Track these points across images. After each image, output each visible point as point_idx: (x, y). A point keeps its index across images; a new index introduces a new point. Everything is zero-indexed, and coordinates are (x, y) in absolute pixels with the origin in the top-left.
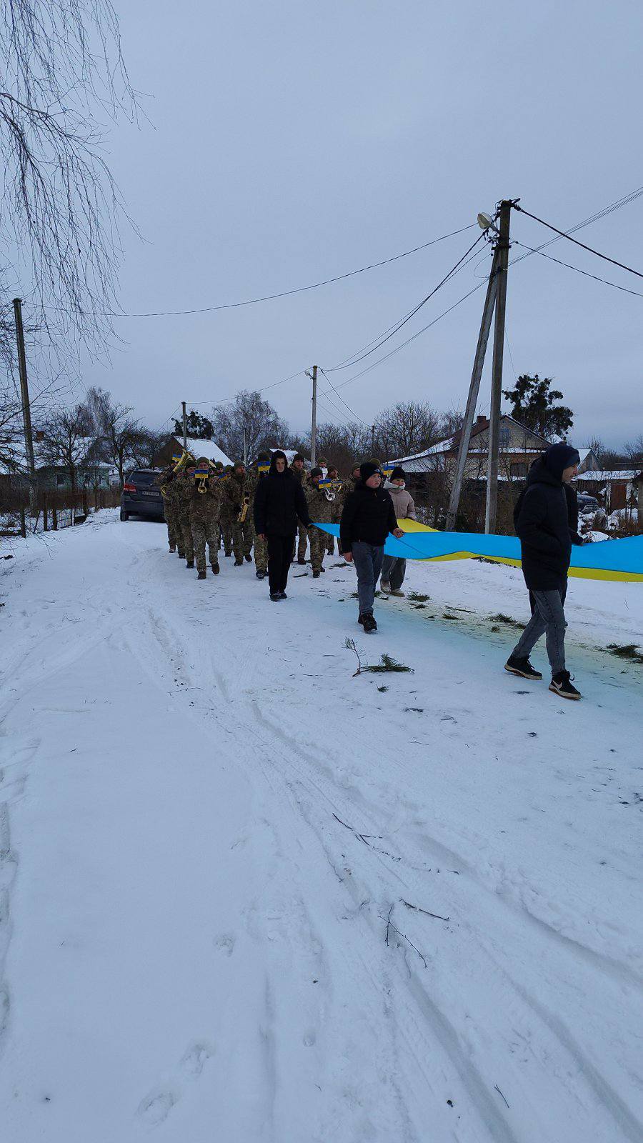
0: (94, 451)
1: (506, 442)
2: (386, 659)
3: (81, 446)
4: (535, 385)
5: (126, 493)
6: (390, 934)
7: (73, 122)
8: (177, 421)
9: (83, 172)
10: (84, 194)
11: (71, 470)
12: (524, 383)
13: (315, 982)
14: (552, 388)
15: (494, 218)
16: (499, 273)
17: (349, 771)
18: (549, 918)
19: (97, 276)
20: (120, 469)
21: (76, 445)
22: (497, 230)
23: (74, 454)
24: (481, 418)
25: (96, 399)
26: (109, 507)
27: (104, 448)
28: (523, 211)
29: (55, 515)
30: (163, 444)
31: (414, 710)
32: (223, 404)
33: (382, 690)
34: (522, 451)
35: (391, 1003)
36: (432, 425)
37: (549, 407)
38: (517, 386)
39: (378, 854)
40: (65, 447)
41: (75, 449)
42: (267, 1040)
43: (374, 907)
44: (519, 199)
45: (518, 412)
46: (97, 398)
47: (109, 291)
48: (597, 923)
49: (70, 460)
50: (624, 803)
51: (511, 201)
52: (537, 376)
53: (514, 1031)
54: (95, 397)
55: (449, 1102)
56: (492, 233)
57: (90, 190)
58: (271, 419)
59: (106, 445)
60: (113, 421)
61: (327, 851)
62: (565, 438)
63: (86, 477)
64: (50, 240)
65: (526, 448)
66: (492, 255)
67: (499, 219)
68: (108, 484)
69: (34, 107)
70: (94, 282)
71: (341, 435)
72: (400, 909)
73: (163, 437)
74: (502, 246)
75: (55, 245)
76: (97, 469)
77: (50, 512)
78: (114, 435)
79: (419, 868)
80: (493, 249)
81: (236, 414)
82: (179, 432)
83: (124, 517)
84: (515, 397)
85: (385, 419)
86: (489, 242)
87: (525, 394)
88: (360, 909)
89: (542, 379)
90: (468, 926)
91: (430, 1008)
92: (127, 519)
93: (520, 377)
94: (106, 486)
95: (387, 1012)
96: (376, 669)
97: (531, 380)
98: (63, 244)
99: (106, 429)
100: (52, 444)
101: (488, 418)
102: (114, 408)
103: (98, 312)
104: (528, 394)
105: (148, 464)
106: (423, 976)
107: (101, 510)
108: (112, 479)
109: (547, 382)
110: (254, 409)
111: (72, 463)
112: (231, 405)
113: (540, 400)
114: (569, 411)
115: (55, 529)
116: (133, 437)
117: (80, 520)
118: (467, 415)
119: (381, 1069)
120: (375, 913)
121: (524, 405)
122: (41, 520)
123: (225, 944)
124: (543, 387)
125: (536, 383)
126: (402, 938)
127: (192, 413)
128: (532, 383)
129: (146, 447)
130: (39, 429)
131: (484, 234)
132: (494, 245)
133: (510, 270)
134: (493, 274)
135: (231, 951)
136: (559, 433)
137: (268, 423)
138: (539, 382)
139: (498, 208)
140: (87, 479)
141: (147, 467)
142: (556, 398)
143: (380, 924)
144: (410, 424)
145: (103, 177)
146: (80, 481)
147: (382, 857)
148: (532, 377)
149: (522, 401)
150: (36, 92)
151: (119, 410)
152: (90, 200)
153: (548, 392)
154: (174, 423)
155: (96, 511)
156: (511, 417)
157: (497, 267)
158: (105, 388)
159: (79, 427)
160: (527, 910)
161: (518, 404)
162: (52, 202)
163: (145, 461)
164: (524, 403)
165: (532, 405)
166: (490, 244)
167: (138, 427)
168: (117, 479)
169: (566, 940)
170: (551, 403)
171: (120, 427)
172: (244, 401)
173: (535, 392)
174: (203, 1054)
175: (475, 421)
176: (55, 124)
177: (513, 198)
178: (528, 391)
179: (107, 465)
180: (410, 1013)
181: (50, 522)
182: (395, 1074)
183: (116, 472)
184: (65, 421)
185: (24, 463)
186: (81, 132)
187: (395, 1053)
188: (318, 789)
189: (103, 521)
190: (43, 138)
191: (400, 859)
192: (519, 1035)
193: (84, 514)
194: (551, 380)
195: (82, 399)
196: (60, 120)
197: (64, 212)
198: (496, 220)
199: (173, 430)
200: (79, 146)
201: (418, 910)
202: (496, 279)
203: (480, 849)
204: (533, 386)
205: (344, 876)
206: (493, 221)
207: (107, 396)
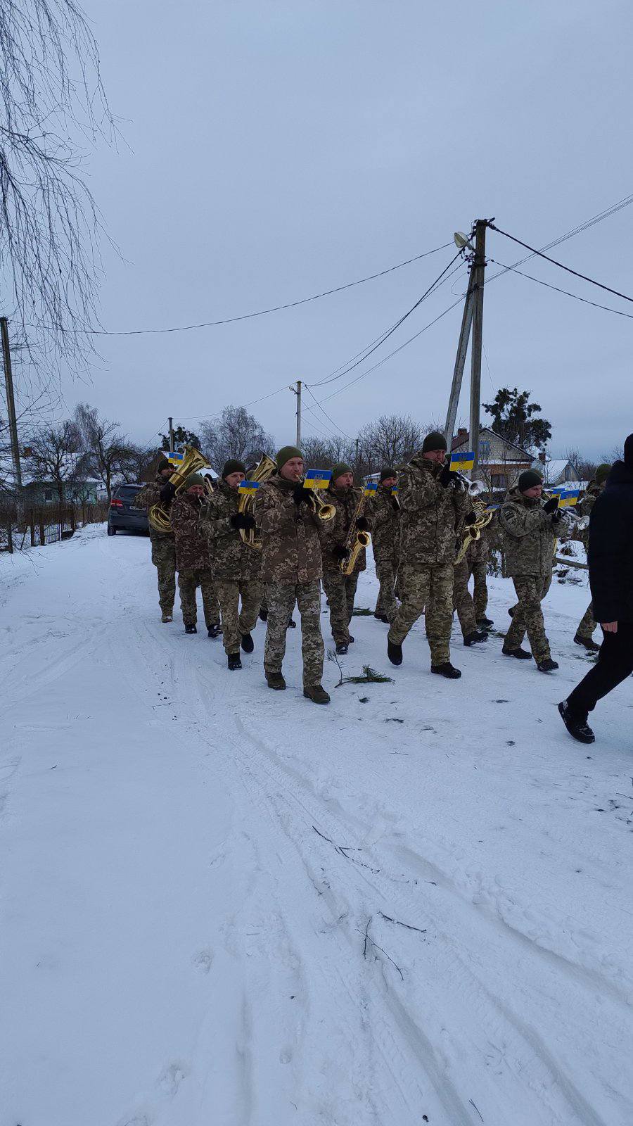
0: (82, 467)
1: (487, 454)
2: (367, 670)
3: (69, 462)
4: (514, 398)
5: (113, 508)
6: (367, 946)
7: (53, 145)
8: (164, 436)
9: (63, 194)
10: (64, 215)
11: (58, 486)
12: (503, 396)
13: (293, 997)
14: (530, 401)
15: (470, 237)
16: (475, 290)
17: (329, 783)
18: (524, 927)
19: (78, 294)
20: (108, 484)
21: (64, 461)
22: (473, 249)
23: (62, 469)
24: (462, 431)
25: (84, 415)
26: (97, 522)
27: (92, 464)
28: (498, 230)
29: (42, 531)
30: (151, 459)
31: (395, 720)
32: (209, 419)
33: (364, 701)
34: (501, 463)
35: (368, 1017)
36: (414, 438)
37: (528, 419)
38: (497, 399)
39: (357, 866)
40: (53, 463)
41: (63, 465)
42: (243, 1056)
43: (352, 921)
44: (494, 219)
45: (498, 424)
46: (86, 415)
47: (89, 309)
48: (572, 932)
49: (58, 476)
50: (599, 810)
51: (486, 220)
52: (515, 389)
53: (490, 1044)
54: (82, 411)
55: (425, 1117)
56: (468, 252)
57: (71, 212)
58: (257, 433)
59: (94, 461)
60: (100, 437)
61: (306, 864)
62: (544, 450)
63: (75, 492)
64: (31, 259)
65: (506, 460)
66: (468, 273)
67: (475, 238)
68: (96, 499)
69: (15, 131)
70: (75, 301)
71: (326, 448)
72: (378, 921)
73: (150, 452)
74: (478, 264)
75: (37, 266)
76: (84, 483)
77: (37, 528)
78: (101, 451)
79: (397, 880)
80: (469, 267)
81: (222, 429)
82: (166, 447)
83: (112, 532)
84: (495, 410)
85: (368, 433)
86: (466, 260)
87: (505, 407)
88: (339, 922)
89: (520, 393)
90: (444, 937)
91: (407, 1023)
92: (114, 534)
93: (500, 391)
94: (94, 501)
95: (364, 1026)
96: (358, 680)
97: (510, 393)
98: (44, 265)
99: (93, 445)
100: (41, 460)
101: (468, 431)
102: (100, 424)
103: (79, 330)
104: (508, 407)
105: (135, 478)
106: (400, 990)
107: (88, 525)
108: (99, 494)
109: (526, 395)
110: (239, 423)
111: (60, 479)
112: (217, 420)
113: (519, 413)
114: (547, 423)
115: (42, 544)
116: (121, 453)
117: (67, 535)
118: (447, 428)
119: (356, 1085)
120: (353, 926)
121: (503, 418)
122: (28, 536)
123: (203, 961)
124: (522, 400)
125: (515, 396)
126: (379, 951)
127: (180, 428)
128: (511, 396)
129: (132, 462)
130: (27, 446)
131: (460, 252)
132: (471, 263)
133: (486, 287)
134: (470, 292)
135: (209, 968)
136: (538, 445)
137: (254, 437)
138: (518, 396)
139: (474, 227)
140: (76, 494)
141: (134, 482)
142: (535, 410)
143: (358, 938)
144: (393, 437)
145: (84, 199)
146: (68, 495)
147: (361, 869)
148: (511, 390)
149: (502, 414)
150: (17, 115)
151: (106, 426)
152: (71, 221)
153: (527, 405)
154: (162, 438)
155: (84, 525)
156: (491, 430)
157: (473, 284)
158: (93, 405)
159: (67, 442)
160: (503, 920)
161: (498, 418)
162: (33, 223)
163: (133, 476)
164: (504, 416)
165: (511, 418)
166: (467, 262)
167: (125, 442)
168: (105, 494)
169: (541, 950)
170: (530, 416)
171: (107, 442)
172: (230, 415)
173: (515, 405)
174: (179, 1074)
175: (455, 433)
176: (36, 147)
177: (488, 218)
178: (507, 404)
179: (97, 481)
180: (387, 1028)
181: (37, 538)
182: (371, 1089)
183: (104, 487)
184: (52, 437)
185: (10, 479)
186: (61, 155)
187: (371, 1068)
188: (299, 801)
189: (91, 535)
190: (24, 162)
191: (378, 871)
192: (494, 1047)
193: (71, 529)
194: (529, 394)
195: (69, 415)
196: (40, 143)
197: (45, 232)
198: (472, 239)
199: (161, 445)
200: (58, 167)
201: (395, 922)
202: (473, 296)
203: (457, 860)
204: (512, 400)
205: (323, 890)
206: (469, 240)
207: (94, 412)
